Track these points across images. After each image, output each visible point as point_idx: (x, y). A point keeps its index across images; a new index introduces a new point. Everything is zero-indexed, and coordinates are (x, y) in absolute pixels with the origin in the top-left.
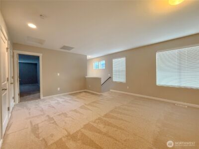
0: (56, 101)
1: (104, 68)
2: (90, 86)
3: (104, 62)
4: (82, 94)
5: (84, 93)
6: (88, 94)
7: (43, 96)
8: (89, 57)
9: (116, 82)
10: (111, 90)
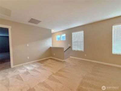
0: (25, 70)
1: (65, 40)
2: (54, 54)
3: (64, 35)
4: (48, 61)
5: (50, 60)
6: (53, 61)
7: (14, 65)
8: (53, 31)
9: (75, 51)
10: (71, 57)
